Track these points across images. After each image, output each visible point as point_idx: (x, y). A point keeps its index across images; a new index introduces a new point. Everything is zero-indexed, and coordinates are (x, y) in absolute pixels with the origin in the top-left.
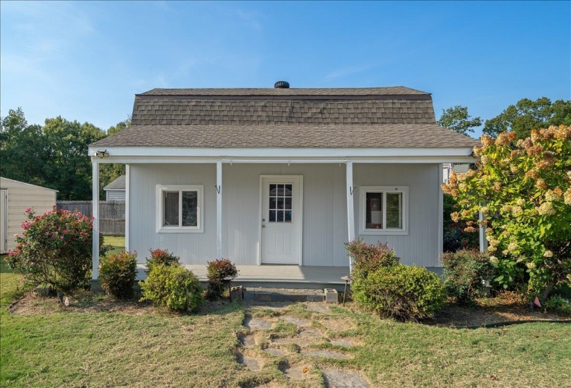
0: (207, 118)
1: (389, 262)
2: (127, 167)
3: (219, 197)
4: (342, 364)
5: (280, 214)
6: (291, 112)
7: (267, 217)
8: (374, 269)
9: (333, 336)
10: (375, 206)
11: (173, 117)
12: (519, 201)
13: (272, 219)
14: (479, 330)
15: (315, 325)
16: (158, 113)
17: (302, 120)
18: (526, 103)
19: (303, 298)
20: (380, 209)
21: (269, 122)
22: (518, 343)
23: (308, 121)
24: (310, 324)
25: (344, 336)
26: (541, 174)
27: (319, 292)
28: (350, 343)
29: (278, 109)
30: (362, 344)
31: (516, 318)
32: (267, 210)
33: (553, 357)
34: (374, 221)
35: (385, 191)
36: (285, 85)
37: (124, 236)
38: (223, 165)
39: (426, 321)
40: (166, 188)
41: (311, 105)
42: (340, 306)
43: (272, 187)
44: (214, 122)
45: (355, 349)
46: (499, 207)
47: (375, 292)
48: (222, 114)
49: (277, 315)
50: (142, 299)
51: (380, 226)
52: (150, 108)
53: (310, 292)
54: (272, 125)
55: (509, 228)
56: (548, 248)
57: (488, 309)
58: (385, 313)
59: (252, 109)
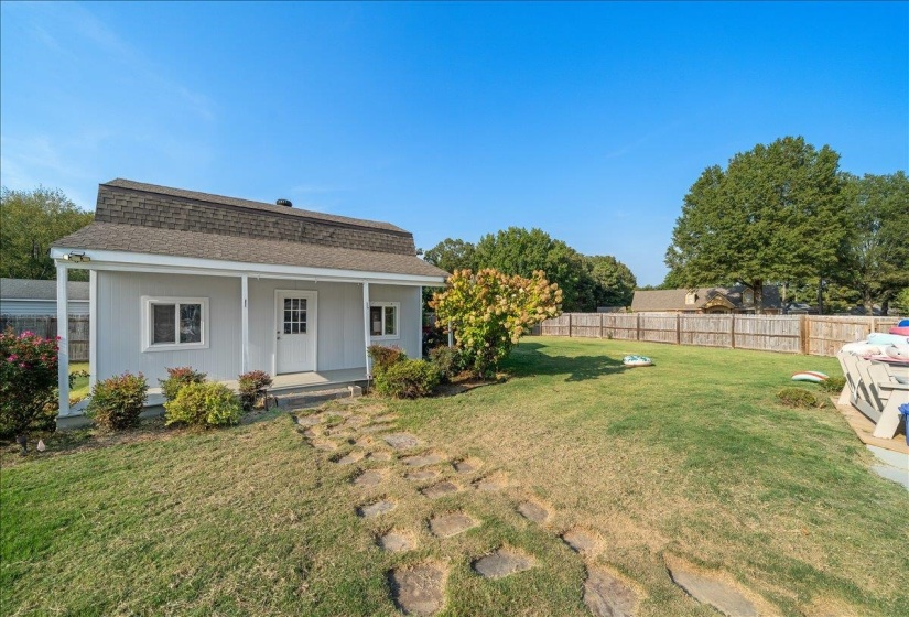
0: (209, 226)
1: (401, 358)
2: (93, 275)
3: (245, 311)
4: (392, 431)
5: (295, 326)
6: (303, 232)
7: (282, 330)
8: (392, 364)
9: (373, 417)
10: (375, 317)
11: (162, 220)
12: (474, 313)
13: (287, 331)
14: (458, 395)
15: (355, 414)
16: (137, 211)
17: (314, 241)
18: (449, 241)
19: (333, 397)
20: (380, 319)
21: (282, 239)
22: (479, 398)
23: (319, 242)
24: (350, 413)
25: (381, 415)
26: (484, 297)
27: (344, 390)
28: (388, 418)
29: (290, 227)
30: (396, 417)
31: (472, 386)
32: (283, 322)
33: (496, 401)
34: (376, 329)
35: (384, 305)
36: (288, 204)
37: (88, 361)
38: (249, 279)
39: (428, 395)
40: (157, 301)
41: (322, 228)
42: (365, 398)
43: (287, 301)
44: (219, 232)
45: (394, 421)
46: (461, 317)
47: (393, 381)
48: (228, 224)
49: (319, 412)
50: (169, 422)
51: (380, 333)
52: (124, 203)
53: (337, 391)
54: (284, 242)
55: (468, 330)
56: (487, 341)
57: (456, 383)
58: (402, 395)
59: (263, 224)
